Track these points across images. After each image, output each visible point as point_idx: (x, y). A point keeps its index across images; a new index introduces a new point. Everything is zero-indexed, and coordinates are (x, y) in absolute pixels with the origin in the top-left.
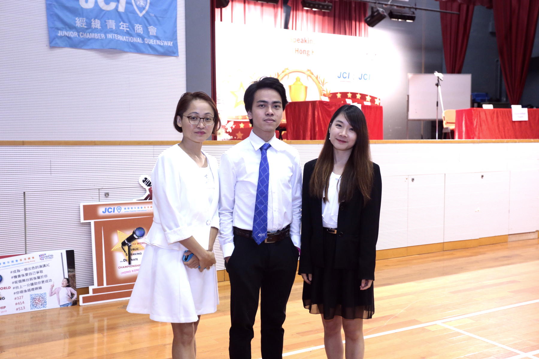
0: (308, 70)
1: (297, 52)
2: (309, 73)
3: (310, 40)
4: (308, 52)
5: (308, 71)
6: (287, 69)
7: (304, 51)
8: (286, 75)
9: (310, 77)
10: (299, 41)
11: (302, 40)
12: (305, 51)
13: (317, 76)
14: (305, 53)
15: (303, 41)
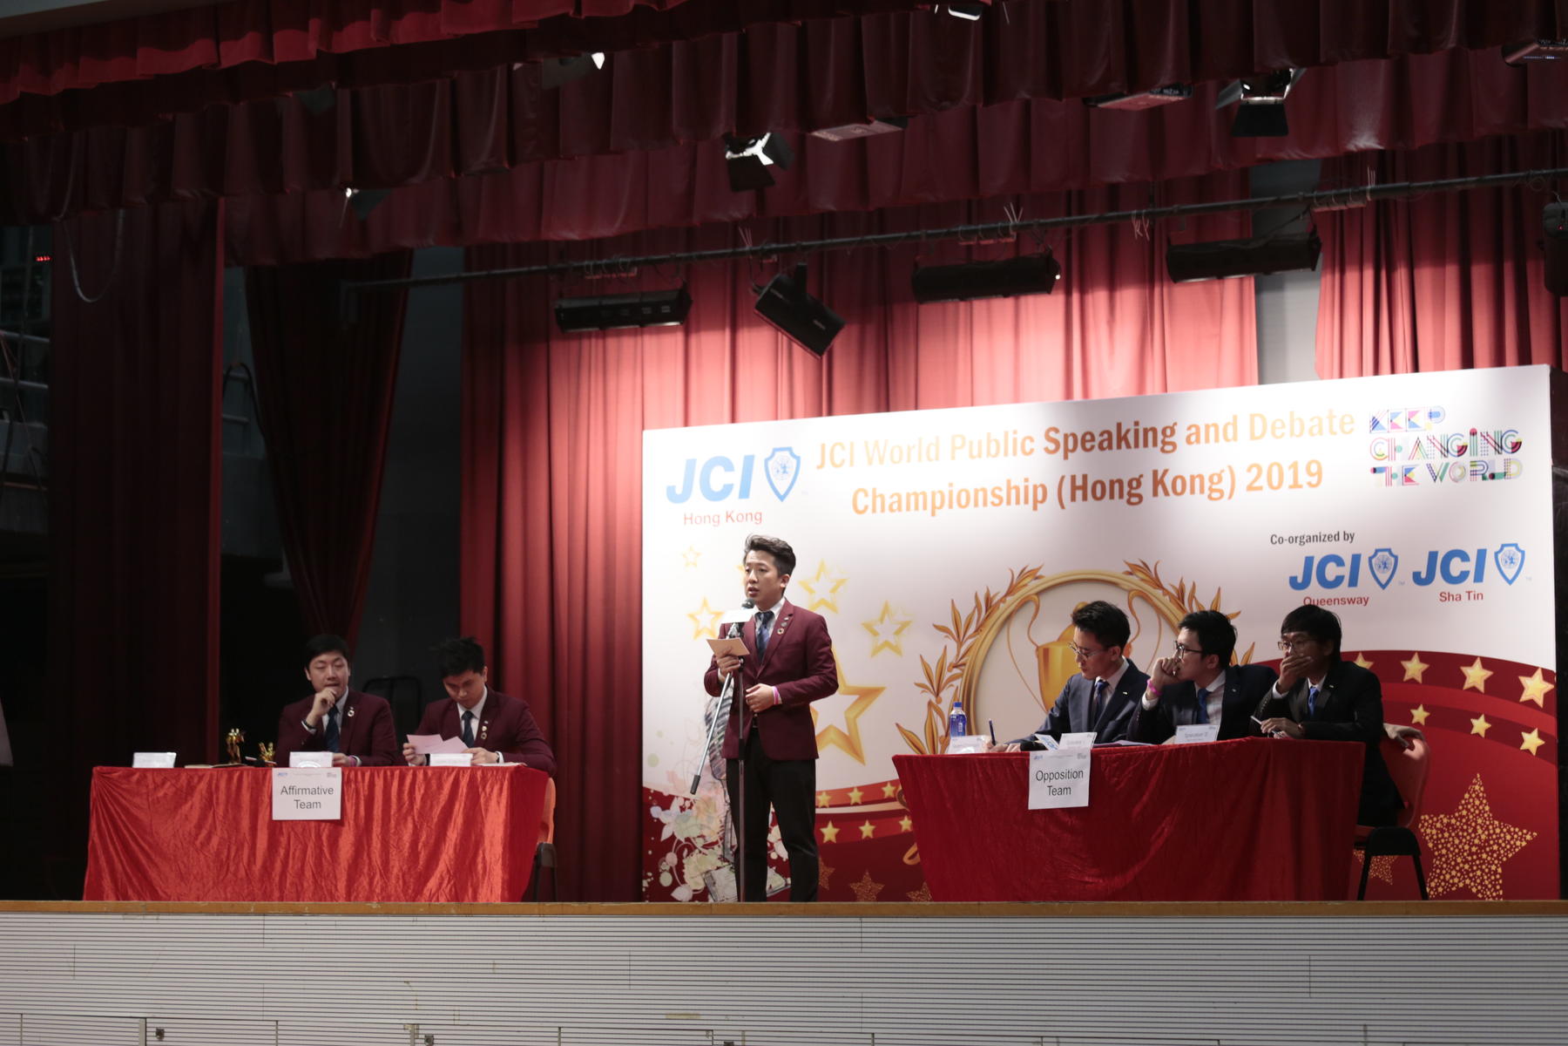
0: (1134, 569)
1: (1079, 493)
2: (1136, 581)
3: (1146, 431)
4: (1134, 484)
5: (1131, 574)
6: (1034, 574)
7: (1112, 483)
8: (1023, 603)
9: (1144, 597)
10: (1088, 445)
11: (1106, 436)
12: (1120, 482)
13: (1181, 591)
14: (1121, 496)
15: (1110, 440)
